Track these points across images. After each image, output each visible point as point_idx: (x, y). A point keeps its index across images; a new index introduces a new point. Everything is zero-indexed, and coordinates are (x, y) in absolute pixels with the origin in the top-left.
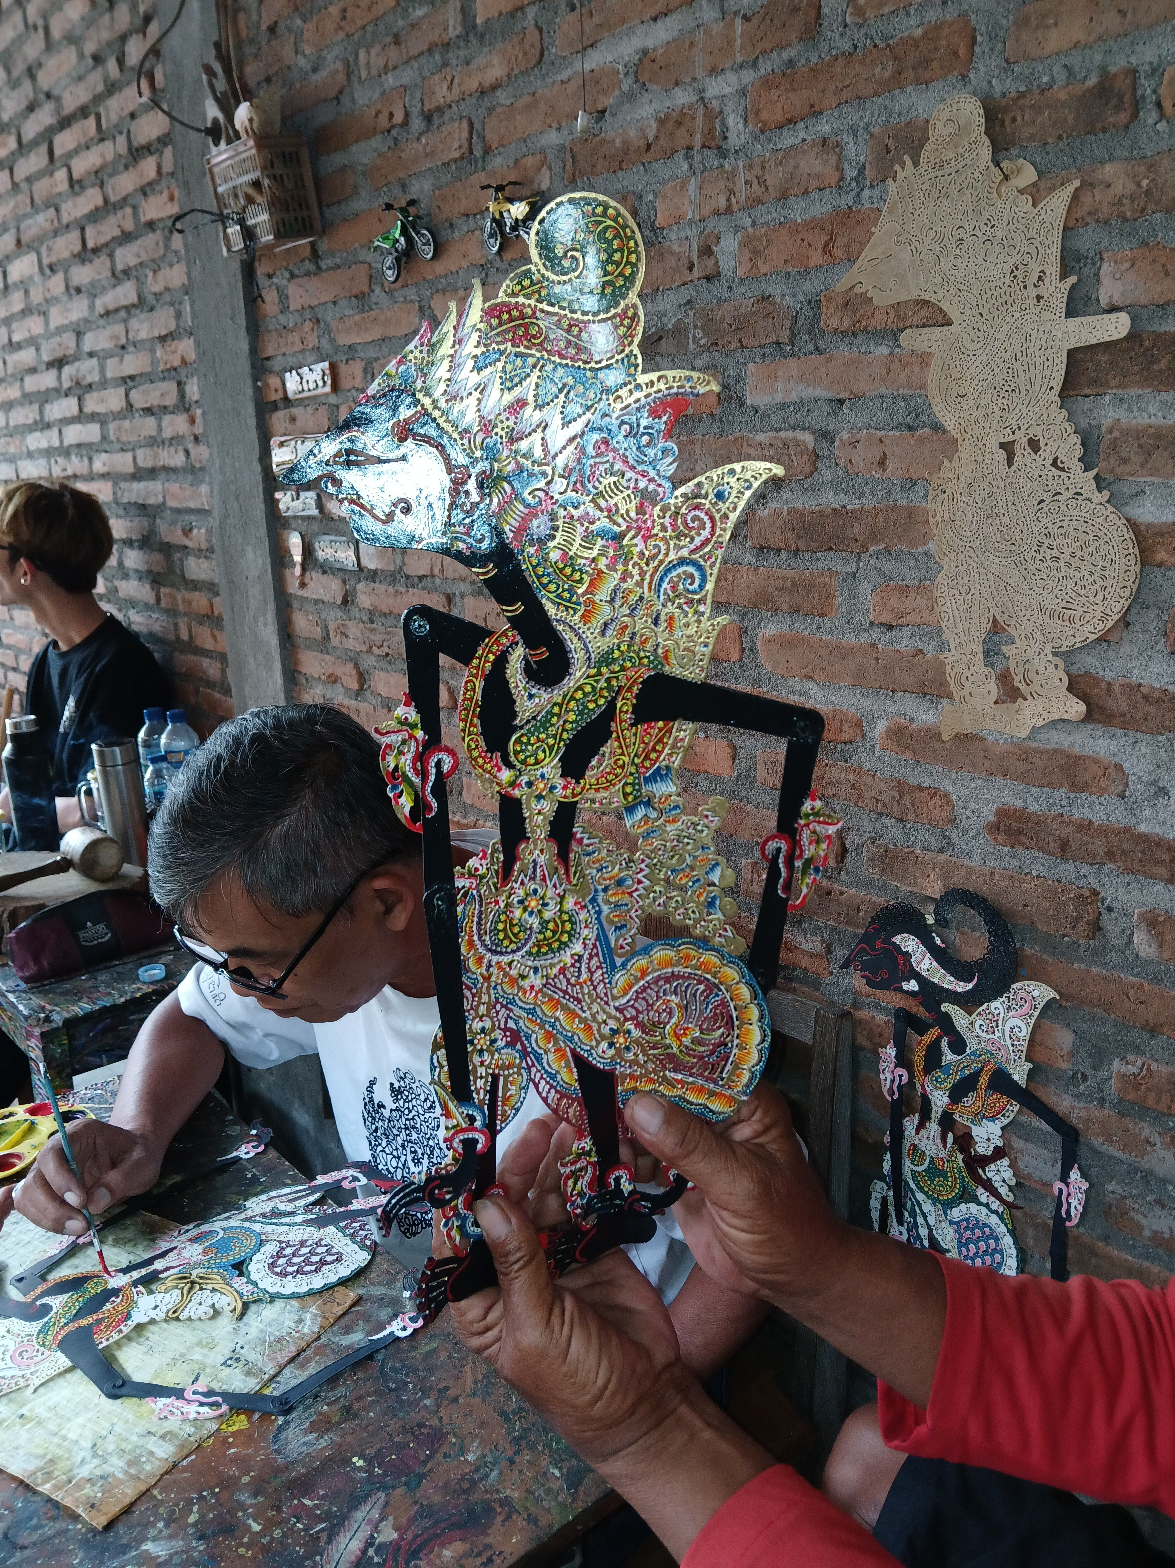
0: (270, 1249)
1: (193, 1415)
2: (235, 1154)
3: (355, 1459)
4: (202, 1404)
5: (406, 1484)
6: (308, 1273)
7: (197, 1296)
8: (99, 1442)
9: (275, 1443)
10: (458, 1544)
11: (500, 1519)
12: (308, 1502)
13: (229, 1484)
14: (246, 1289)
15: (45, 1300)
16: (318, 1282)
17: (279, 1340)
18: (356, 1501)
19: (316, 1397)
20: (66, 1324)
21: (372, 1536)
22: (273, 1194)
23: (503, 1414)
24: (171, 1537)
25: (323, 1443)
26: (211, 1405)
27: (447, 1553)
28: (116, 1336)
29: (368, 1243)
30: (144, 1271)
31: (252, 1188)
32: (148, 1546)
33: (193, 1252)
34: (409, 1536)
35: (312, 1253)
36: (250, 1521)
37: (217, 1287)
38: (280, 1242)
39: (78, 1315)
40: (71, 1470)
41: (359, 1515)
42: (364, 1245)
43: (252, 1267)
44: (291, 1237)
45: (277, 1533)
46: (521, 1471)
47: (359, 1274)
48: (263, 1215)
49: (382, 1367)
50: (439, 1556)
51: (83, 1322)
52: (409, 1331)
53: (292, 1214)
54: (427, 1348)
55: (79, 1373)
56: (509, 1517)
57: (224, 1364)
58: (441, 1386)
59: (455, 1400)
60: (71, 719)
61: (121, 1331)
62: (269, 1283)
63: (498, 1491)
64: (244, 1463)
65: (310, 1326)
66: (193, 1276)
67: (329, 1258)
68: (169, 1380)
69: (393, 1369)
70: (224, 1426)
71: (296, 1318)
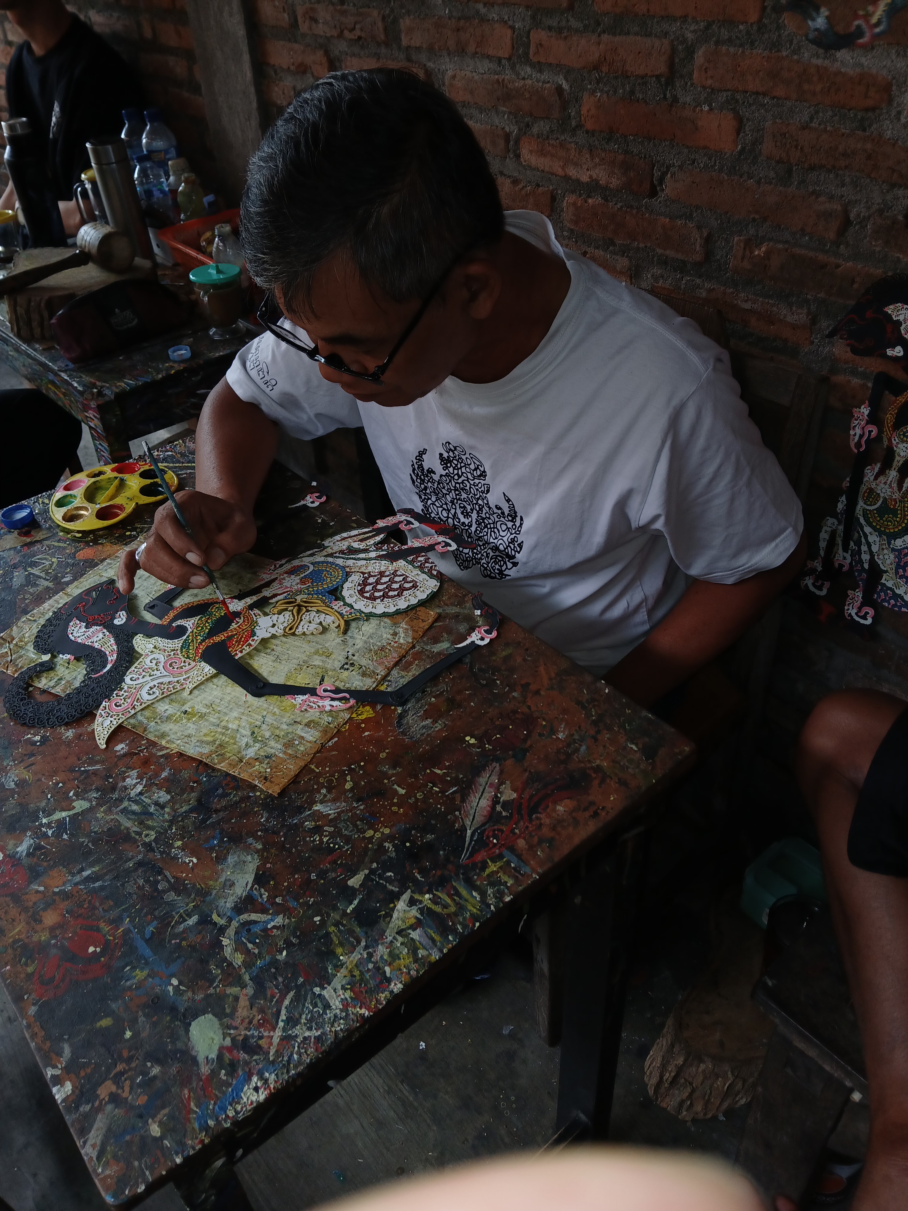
0: (356, 578)
1: (328, 708)
2: (302, 503)
3: (468, 738)
4: (333, 699)
5: (514, 756)
6: (392, 597)
7: (306, 617)
8: (256, 730)
9: (399, 727)
10: (567, 801)
11: (596, 782)
12: (438, 772)
13: (372, 759)
14: (345, 610)
15: (179, 622)
16: (402, 604)
17: (382, 649)
18: (477, 771)
19: (423, 692)
20: (203, 641)
21: (496, 796)
22: (345, 535)
23: (579, 703)
24: (334, 800)
25: (438, 726)
26: (340, 699)
27: (560, 808)
28: (247, 649)
29: (435, 573)
30: (255, 598)
31: (326, 532)
32: (317, 807)
33: (292, 582)
34: (526, 796)
35: (392, 581)
36: (395, 786)
37: (320, 609)
38: (363, 573)
39: (211, 634)
40: (239, 752)
41: (482, 780)
42: (432, 574)
43: (345, 593)
44: (370, 569)
45: (419, 795)
46: (604, 746)
47: (433, 597)
48: (342, 552)
49: (471, 668)
50: (554, 810)
51: (217, 639)
52: (487, 641)
53: (366, 551)
54: (504, 653)
55: (223, 679)
56: (603, 781)
57: (342, 668)
58: (523, 682)
59: (537, 692)
60: (58, 123)
61: (250, 645)
62: (361, 605)
63: (589, 761)
64: (380, 744)
65: (404, 637)
66: (299, 601)
67: (407, 585)
68: (301, 681)
69: (480, 670)
70: (354, 715)
71: (391, 632)
